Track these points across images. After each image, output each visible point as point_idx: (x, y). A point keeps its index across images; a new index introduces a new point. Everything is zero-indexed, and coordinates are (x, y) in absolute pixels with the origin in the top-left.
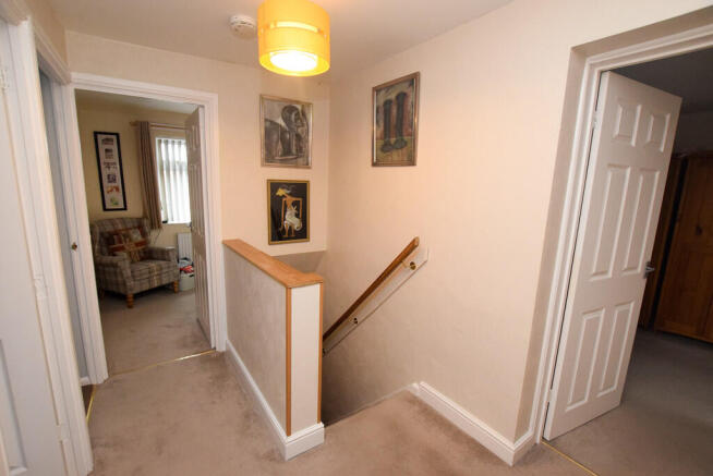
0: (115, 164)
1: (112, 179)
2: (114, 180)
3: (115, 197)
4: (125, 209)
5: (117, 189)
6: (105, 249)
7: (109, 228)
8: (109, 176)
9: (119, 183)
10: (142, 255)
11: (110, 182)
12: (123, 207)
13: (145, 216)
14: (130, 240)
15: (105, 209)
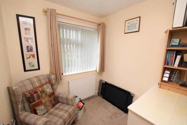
0: (32, 38)
1: (30, 49)
2: (31, 50)
3: (32, 62)
4: (39, 69)
5: (34, 56)
6: (27, 106)
7: (30, 87)
8: (28, 47)
9: (34, 52)
10: (53, 102)
11: (28, 51)
12: (37, 68)
13: (51, 73)
14: (46, 94)
15: (25, 70)
